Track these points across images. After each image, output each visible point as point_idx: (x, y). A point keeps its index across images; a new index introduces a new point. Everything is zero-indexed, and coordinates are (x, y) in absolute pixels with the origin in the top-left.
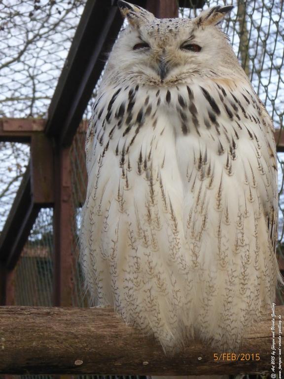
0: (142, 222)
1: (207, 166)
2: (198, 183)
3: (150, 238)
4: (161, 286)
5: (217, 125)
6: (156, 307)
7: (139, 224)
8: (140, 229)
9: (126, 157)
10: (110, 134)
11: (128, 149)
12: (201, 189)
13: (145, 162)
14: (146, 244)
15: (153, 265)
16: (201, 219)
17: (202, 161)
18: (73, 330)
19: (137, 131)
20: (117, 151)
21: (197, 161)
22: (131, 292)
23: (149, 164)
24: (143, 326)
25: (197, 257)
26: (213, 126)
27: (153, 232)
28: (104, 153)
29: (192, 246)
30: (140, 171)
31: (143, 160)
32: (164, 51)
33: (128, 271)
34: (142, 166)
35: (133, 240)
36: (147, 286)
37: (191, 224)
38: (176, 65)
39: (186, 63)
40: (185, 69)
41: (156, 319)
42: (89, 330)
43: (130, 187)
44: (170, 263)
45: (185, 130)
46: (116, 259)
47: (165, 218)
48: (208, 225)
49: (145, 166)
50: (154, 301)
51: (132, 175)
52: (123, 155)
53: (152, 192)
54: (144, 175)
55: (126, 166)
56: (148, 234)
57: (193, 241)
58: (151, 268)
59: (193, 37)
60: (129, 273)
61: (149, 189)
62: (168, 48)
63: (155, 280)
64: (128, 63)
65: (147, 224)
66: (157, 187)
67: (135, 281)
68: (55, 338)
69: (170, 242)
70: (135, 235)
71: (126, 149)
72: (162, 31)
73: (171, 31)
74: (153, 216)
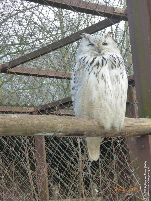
0: (103, 93)
1: (119, 78)
2: (117, 82)
3: (105, 98)
4: (108, 112)
5: (120, 67)
6: (106, 118)
7: (102, 94)
8: (103, 95)
9: (98, 75)
10: (92, 68)
11: (99, 73)
12: (117, 84)
13: (104, 77)
14: (104, 100)
15: (106, 105)
16: (118, 92)
17: (117, 76)
18: (85, 124)
19: (101, 68)
20: (95, 73)
21: (116, 76)
22: (99, 113)
23: (105, 77)
24: (102, 123)
25: (117, 103)
26: (119, 67)
27: (106, 96)
28: (90, 73)
29: (115, 100)
30: (102, 79)
31: (103, 76)
32: (99, 46)
33: (98, 107)
34: (103, 78)
35: (100, 98)
36: (104, 112)
37: (115, 94)
38: (102, 50)
39: (105, 49)
40: (105, 50)
41: (106, 121)
42: (89, 124)
43: (99, 83)
44: (110, 105)
45: (112, 68)
46: (95, 104)
47: (109, 92)
48: (120, 94)
49: (104, 78)
50: (106, 116)
51: (100, 80)
52: (97, 74)
53: (106, 85)
54: (103, 80)
55: (98, 77)
56: (105, 97)
57: (116, 99)
58: (105, 107)
59: (105, 41)
60: (98, 108)
61: (105, 84)
62: (100, 45)
63: (106, 110)
64: (88, 50)
65: (105, 94)
66: (107, 84)
67: (100, 110)
68: (82, 126)
69: (111, 99)
70: (101, 97)
71: (98, 73)
72: (97, 41)
73: (100, 40)
74: (106, 92)
